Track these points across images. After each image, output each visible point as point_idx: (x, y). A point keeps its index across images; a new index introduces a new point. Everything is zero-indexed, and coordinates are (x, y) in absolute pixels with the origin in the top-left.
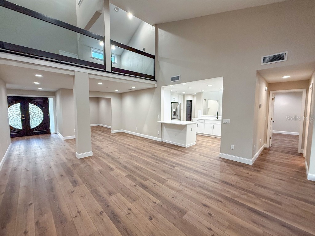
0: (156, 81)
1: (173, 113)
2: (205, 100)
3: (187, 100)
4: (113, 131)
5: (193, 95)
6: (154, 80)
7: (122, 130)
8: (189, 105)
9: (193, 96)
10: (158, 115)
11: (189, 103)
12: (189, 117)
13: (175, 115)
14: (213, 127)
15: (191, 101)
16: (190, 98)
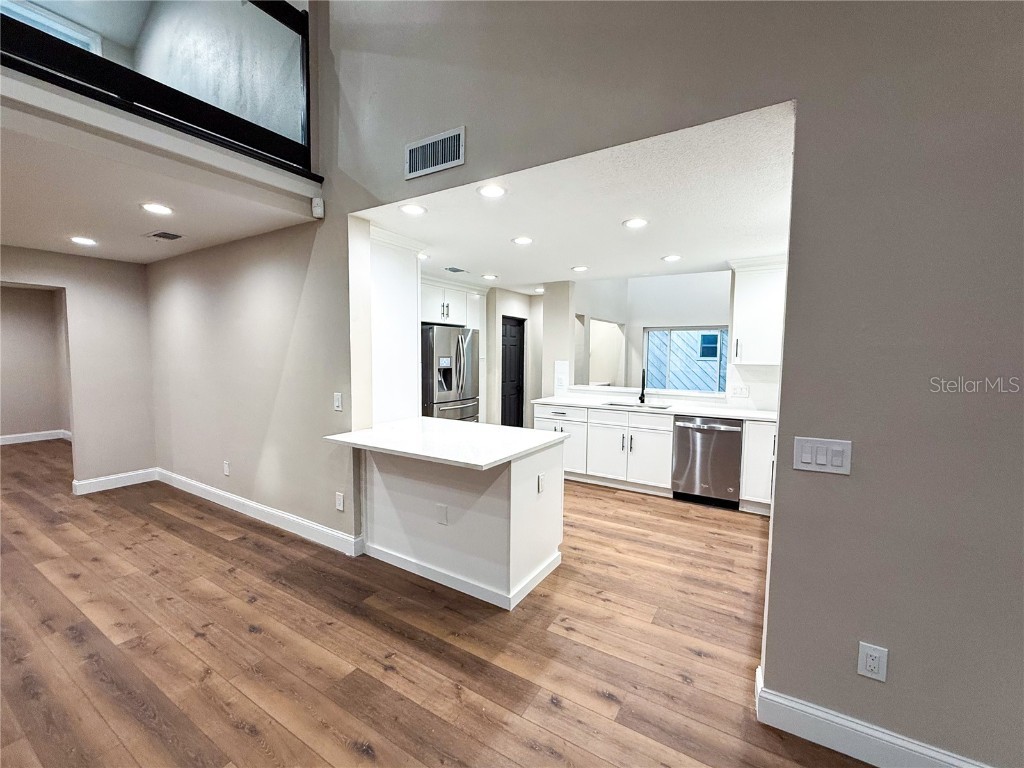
0: (319, 180)
1: (437, 377)
2: (580, 318)
3: (504, 317)
4: (82, 486)
5: (530, 296)
6: (306, 172)
7: (156, 473)
8: (513, 341)
9: (531, 299)
10: (337, 395)
11: (514, 330)
12: (513, 391)
13: (450, 388)
14: (628, 444)
15: (520, 323)
16: (516, 310)
